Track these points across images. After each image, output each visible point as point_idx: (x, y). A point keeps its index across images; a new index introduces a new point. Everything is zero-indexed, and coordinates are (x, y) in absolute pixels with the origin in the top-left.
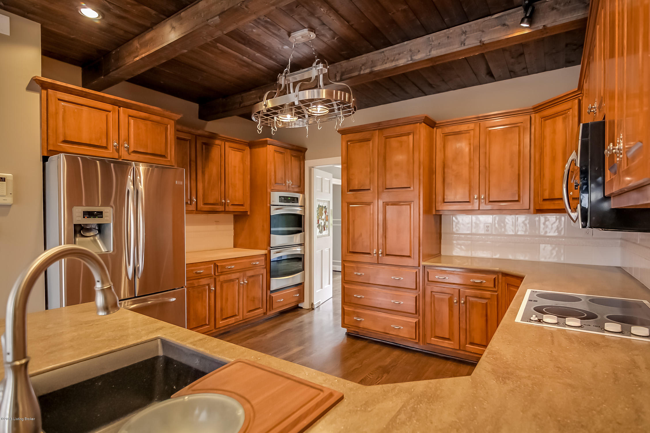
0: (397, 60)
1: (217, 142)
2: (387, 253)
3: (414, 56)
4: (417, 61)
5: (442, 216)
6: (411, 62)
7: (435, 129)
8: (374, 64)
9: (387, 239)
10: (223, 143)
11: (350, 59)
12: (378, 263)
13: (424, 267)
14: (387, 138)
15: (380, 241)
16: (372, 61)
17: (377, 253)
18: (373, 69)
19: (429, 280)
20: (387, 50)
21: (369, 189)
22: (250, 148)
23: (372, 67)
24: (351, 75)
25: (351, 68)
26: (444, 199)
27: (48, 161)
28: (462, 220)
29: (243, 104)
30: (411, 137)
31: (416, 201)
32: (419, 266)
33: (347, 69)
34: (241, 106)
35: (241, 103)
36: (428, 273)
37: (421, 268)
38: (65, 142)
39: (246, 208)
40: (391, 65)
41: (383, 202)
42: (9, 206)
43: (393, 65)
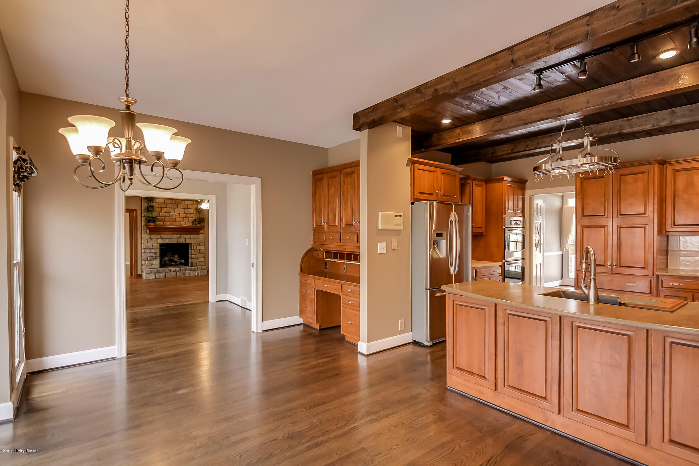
0: (644, 125)
1: (469, 181)
2: (621, 265)
3: (660, 123)
4: (662, 126)
5: (669, 236)
6: (657, 127)
7: (665, 166)
8: (622, 127)
9: (621, 254)
10: (471, 182)
11: (600, 124)
12: (612, 273)
13: (658, 276)
14: (621, 175)
15: (615, 256)
16: (620, 126)
17: (612, 265)
18: (621, 131)
19: (663, 286)
20: (633, 118)
21: (604, 215)
22: (486, 183)
23: (620, 130)
24: (600, 135)
25: (601, 130)
26: (674, 223)
27: (414, 205)
28: (690, 239)
29: (495, 154)
30: (646, 174)
31: (651, 225)
32: (653, 275)
33: (596, 131)
34: (494, 156)
35: (493, 154)
36: (662, 281)
37: (655, 277)
38: (420, 193)
39: (482, 230)
40: (638, 129)
41: (618, 225)
42: (400, 230)
43: (640, 129)
